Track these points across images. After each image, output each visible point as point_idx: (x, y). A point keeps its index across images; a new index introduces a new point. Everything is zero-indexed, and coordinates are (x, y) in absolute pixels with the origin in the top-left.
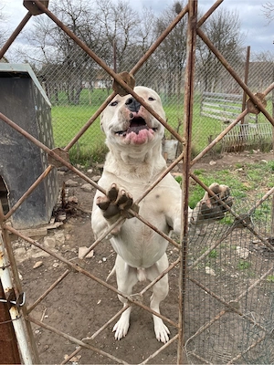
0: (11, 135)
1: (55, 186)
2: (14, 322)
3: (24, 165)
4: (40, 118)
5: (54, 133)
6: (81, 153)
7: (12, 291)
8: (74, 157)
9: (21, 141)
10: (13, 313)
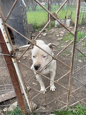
0: (13, 16)
1: (29, 35)
2: (14, 63)
3: (18, 27)
4: (22, 9)
5: (28, 17)
6: (37, 26)
7: (12, 52)
8: (34, 27)
9: (16, 18)
10: (13, 60)
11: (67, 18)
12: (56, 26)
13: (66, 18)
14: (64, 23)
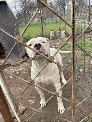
1: (22, 48)
11: (62, 29)
12: (51, 38)
13: (60, 29)
14: (59, 34)
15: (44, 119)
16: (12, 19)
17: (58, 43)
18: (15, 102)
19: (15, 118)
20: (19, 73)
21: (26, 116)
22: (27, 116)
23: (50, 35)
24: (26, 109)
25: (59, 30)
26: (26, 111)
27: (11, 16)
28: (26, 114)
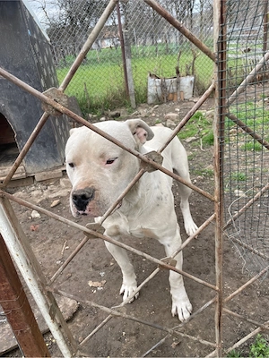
1: (65, 130)
3: (26, 101)
6: (91, 102)
8: (84, 106)
11: (183, 72)
12: (150, 100)
13: (178, 72)
14: (175, 88)
15: (131, 335)
16: (33, 41)
17: (171, 114)
18: (47, 288)
19: (49, 332)
20: (59, 204)
21: (81, 326)
22: (84, 327)
23: (149, 90)
24: (80, 308)
25: (175, 74)
26: (80, 314)
27: (32, 33)
28: (81, 321)
